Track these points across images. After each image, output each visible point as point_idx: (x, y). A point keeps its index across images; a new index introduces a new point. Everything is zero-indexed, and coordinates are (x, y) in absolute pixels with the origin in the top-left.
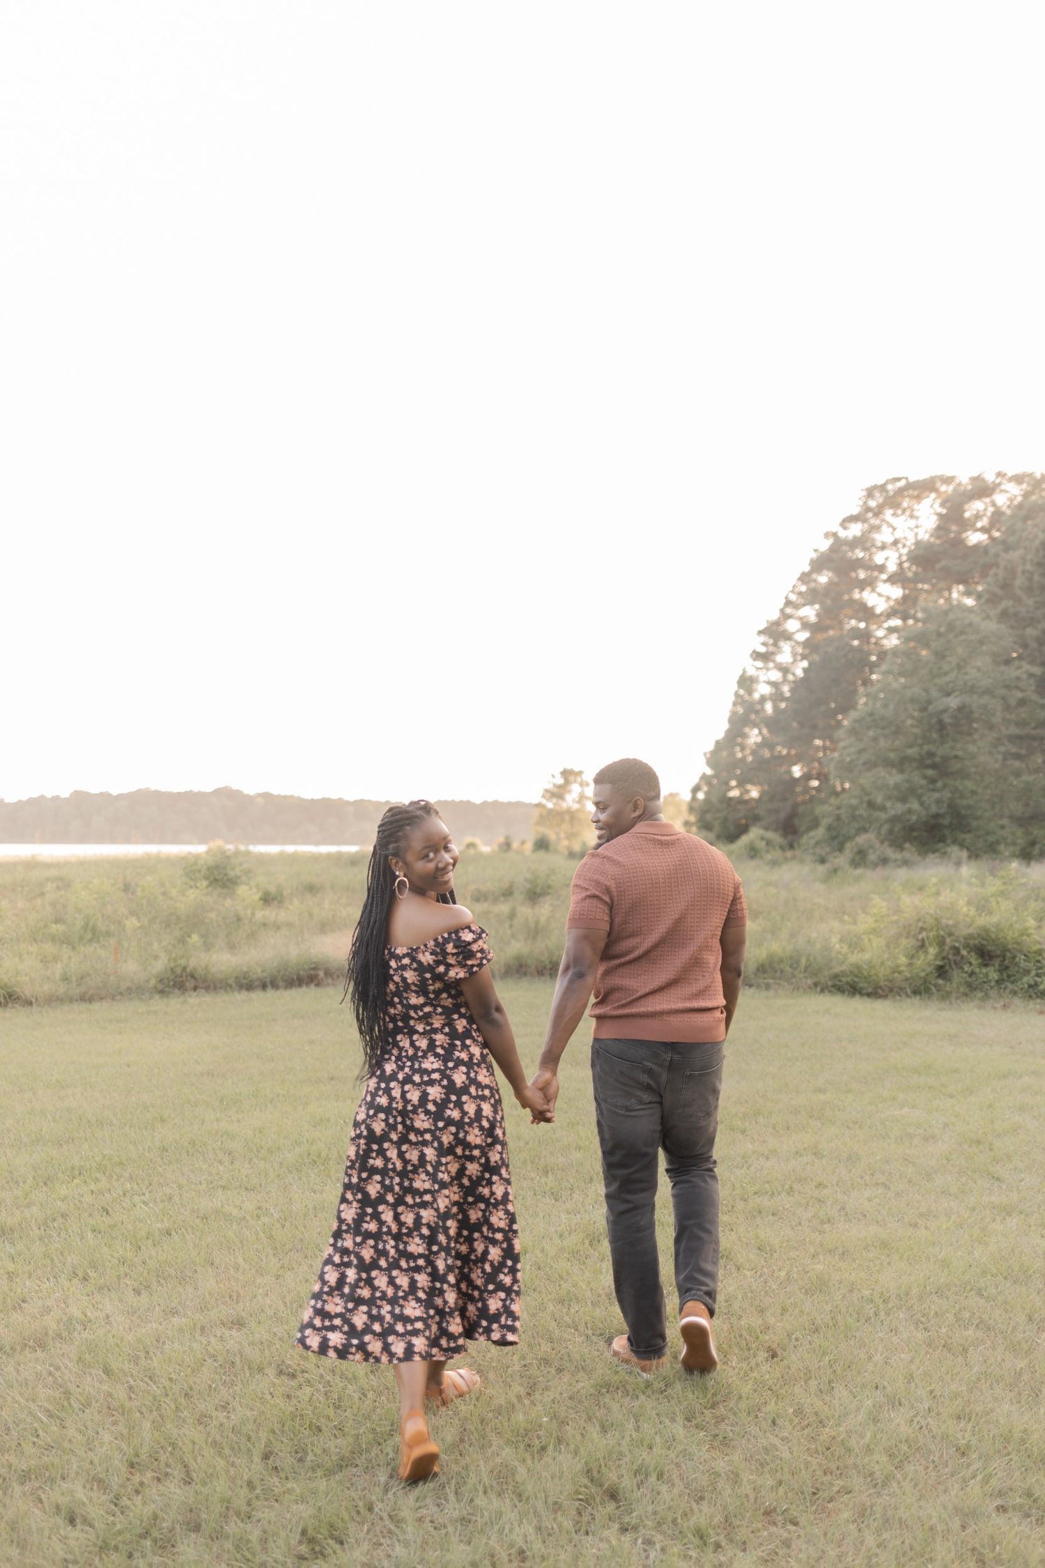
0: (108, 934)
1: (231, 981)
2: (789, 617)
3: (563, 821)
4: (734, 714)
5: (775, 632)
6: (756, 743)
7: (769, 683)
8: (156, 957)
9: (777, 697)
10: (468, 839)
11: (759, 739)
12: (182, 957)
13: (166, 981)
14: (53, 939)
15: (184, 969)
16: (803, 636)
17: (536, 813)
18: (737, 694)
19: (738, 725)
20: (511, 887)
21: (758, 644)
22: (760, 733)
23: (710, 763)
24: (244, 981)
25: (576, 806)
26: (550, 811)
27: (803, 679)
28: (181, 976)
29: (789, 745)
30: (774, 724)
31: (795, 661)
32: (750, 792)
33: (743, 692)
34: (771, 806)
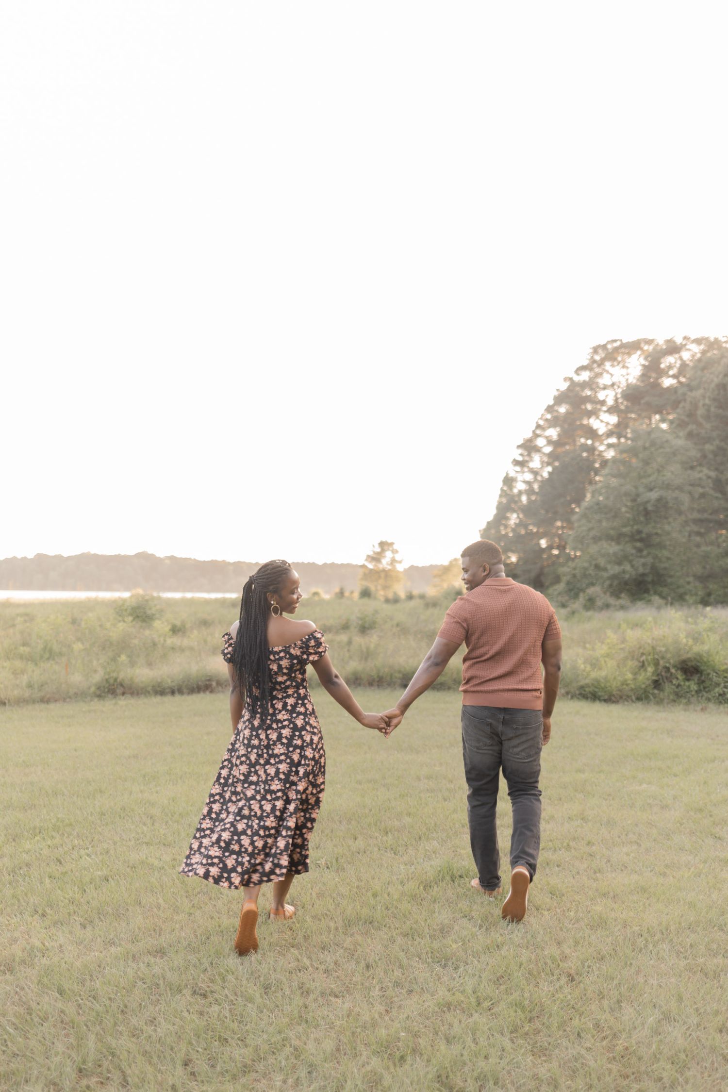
0: (61, 654)
1: (149, 689)
2: (538, 436)
3: (380, 577)
4: (500, 503)
5: (529, 447)
6: (515, 524)
7: (524, 482)
8: (96, 671)
9: (530, 492)
10: (314, 590)
11: (517, 521)
12: (114, 671)
13: (102, 689)
14: (21, 657)
15: (116, 680)
16: (548, 449)
17: (361, 571)
18: (502, 489)
19: (503, 510)
20: (347, 623)
21: (517, 455)
22: (518, 517)
24: (159, 689)
25: (389, 567)
26: (371, 570)
27: (548, 480)
28: (114, 685)
29: (538, 525)
30: (528, 511)
31: (543, 467)
32: (510, 558)
33: (506, 489)
34: (525, 568)
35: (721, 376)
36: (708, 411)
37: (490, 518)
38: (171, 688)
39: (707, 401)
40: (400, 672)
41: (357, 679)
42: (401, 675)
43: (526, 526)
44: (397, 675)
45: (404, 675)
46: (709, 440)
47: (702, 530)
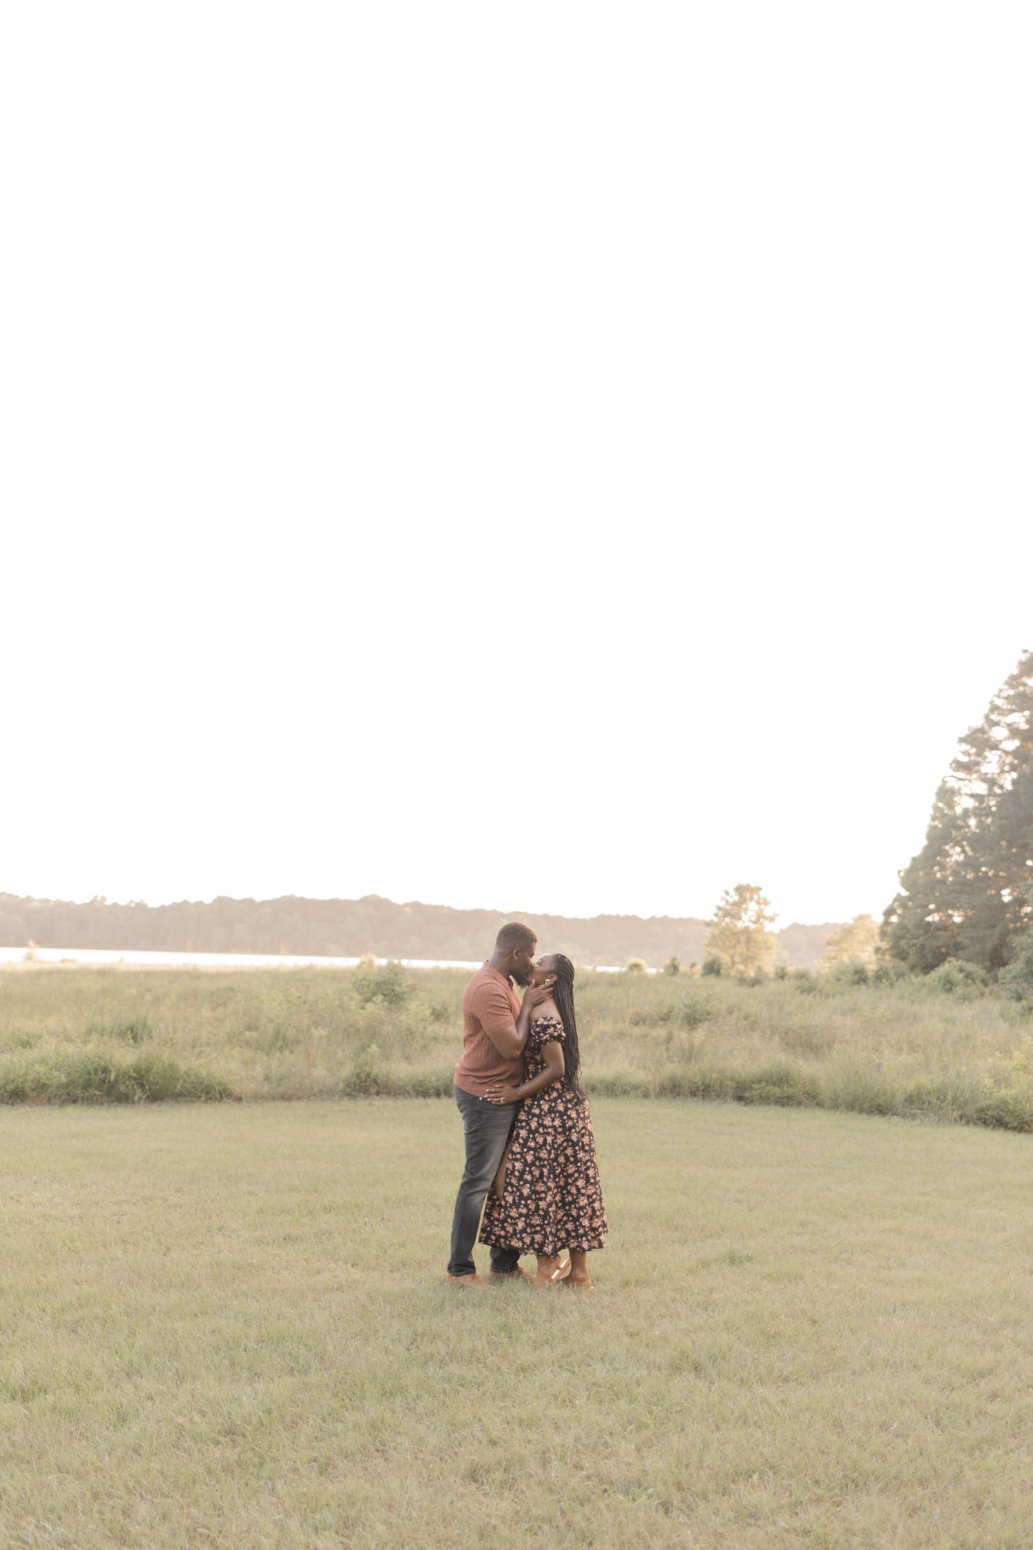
0: (298, 1042)
1: (409, 1088)
3: (738, 941)
4: (933, 829)
5: (978, 740)
6: (957, 862)
7: (972, 796)
8: (342, 1064)
9: (981, 812)
11: (961, 858)
12: (367, 1064)
13: (353, 1086)
14: (249, 1044)
15: (368, 1075)
16: (1011, 746)
18: (936, 808)
19: (938, 841)
20: (670, 1011)
22: (964, 851)
23: (904, 883)
24: (421, 1089)
25: (754, 926)
26: (724, 930)
27: (1010, 794)
28: (366, 1082)
29: (995, 865)
30: (976, 841)
31: (1003, 771)
32: (951, 916)
33: (940, 805)
34: (974, 934)
37: (917, 851)
38: (435, 1088)
40: (732, 1079)
41: (675, 1086)
42: (734, 1084)
43: (976, 869)
44: (729, 1083)
45: (738, 1083)
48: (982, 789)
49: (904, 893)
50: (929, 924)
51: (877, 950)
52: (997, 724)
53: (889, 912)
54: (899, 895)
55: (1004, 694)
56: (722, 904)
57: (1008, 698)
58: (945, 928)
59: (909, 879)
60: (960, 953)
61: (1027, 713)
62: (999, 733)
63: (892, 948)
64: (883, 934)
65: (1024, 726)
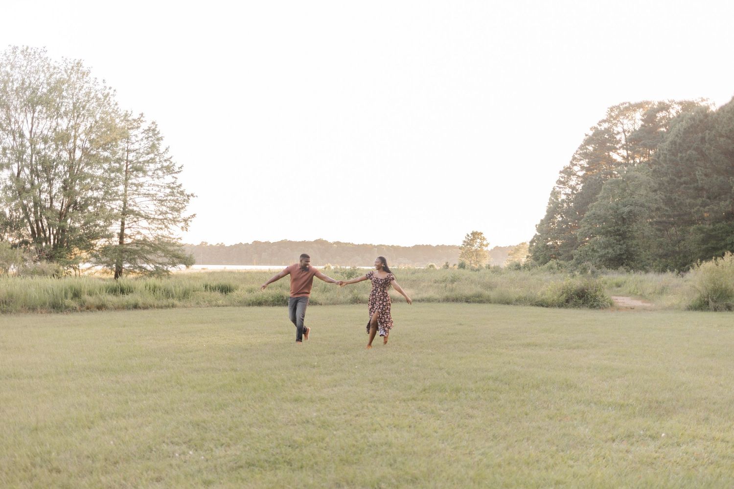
3: (473, 255)
4: (550, 208)
5: (568, 172)
6: (559, 221)
7: (565, 194)
9: (569, 201)
10: (430, 263)
11: (560, 219)
16: (581, 174)
18: (550, 199)
19: (551, 213)
22: (562, 217)
23: (538, 230)
27: (581, 193)
29: (573, 222)
30: (567, 213)
31: (578, 184)
32: (557, 243)
33: (553, 198)
34: (565, 249)
35: (673, 136)
36: (665, 157)
37: (543, 217)
39: (665, 152)
43: (567, 223)
46: (666, 174)
47: (662, 228)
48: (569, 191)
49: (538, 234)
50: (547, 246)
51: (528, 257)
52: (576, 165)
53: (532, 242)
54: (536, 234)
55: (578, 153)
56: (465, 239)
57: (580, 154)
58: (554, 247)
59: (540, 228)
60: (559, 257)
61: (587, 160)
62: (576, 168)
63: (533, 256)
64: (530, 251)
65: (586, 165)
